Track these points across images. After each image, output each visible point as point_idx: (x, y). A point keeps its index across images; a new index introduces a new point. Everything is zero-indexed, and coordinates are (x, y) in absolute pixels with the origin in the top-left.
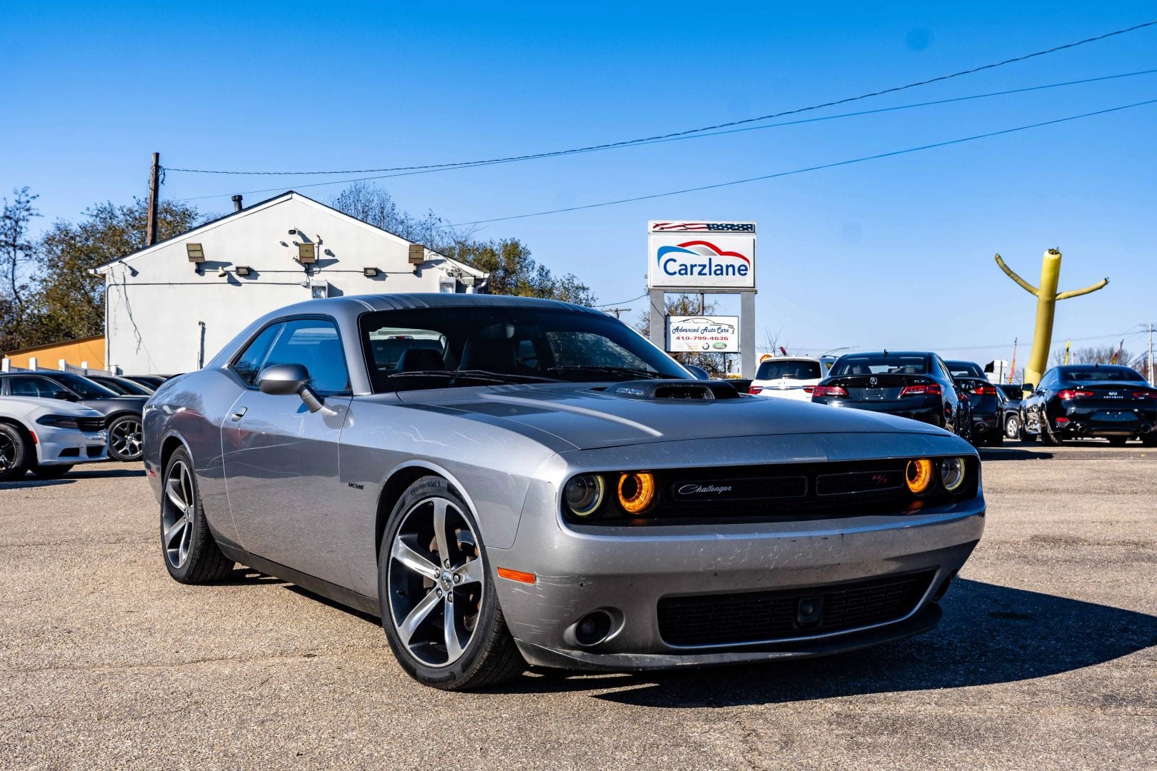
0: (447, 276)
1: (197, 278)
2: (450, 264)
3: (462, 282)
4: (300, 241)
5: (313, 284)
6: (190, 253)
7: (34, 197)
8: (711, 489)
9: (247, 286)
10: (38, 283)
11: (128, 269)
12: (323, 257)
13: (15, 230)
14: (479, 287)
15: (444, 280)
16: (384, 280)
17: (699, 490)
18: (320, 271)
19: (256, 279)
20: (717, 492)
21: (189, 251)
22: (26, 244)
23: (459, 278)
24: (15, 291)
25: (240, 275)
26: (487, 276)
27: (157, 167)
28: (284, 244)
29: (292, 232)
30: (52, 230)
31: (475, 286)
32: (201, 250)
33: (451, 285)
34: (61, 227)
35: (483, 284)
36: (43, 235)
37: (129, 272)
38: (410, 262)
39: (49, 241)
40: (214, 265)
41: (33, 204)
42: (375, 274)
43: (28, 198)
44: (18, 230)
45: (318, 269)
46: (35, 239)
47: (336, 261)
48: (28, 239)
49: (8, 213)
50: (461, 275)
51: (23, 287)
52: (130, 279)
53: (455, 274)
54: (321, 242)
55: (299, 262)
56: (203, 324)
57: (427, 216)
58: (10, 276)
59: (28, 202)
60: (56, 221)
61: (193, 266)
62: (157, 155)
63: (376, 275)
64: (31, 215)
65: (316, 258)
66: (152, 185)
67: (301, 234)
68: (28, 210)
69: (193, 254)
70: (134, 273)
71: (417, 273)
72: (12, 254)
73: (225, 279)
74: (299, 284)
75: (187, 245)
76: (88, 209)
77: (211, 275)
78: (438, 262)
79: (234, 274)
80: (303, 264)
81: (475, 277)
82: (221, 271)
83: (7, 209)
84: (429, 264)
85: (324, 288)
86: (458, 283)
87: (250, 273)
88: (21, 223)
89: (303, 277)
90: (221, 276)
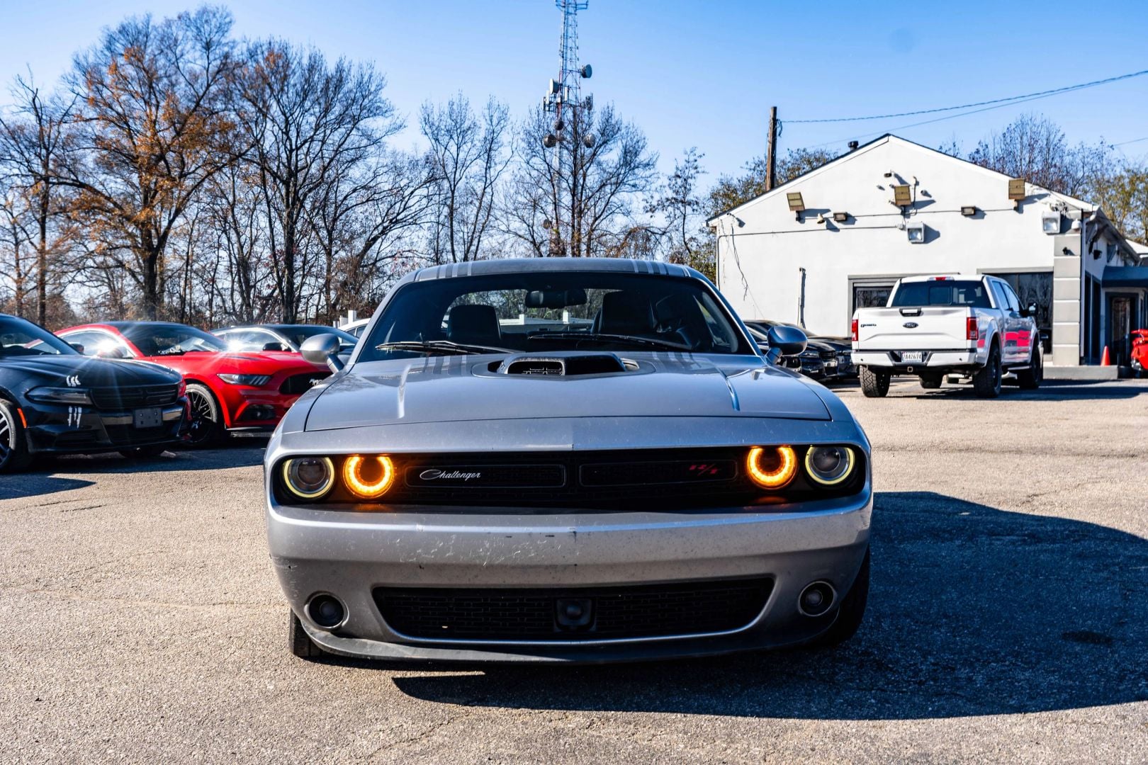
0: (1051, 211)
1: (798, 226)
2: (1055, 198)
3: (1068, 216)
4: (897, 183)
5: (908, 226)
6: (791, 202)
7: (701, 156)
8: (457, 475)
9: (845, 231)
10: (705, 234)
11: (736, 221)
12: (920, 198)
13: (685, 188)
14: (1087, 220)
15: (1047, 216)
16: (983, 218)
17: (443, 475)
18: (916, 213)
19: (854, 223)
20: (463, 479)
21: (789, 200)
22: (694, 199)
23: (1064, 212)
24: (685, 243)
25: (838, 221)
26: (1096, 208)
27: (775, 120)
28: (881, 188)
29: (888, 175)
30: (718, 186)
31: (1082, 221)
32: (801, 199)
33: (1055, 220)
34: (724, 182)
35: (1092, 217)
36: (710, 190)
37: (737, 223)
38: (1010, 198)
39: (714, 196)
40: (813, 213)
41: (699, 163)
42: (973, 213)
43: (695, 157)
44: (688, 187)
45: (915, 211)
46: (703, 195)
47: (933, 202)
48: (696, 194)
49: (679, 173)
50: (1066, 209)
51: (692, 239)
52: (738, 230)
53: (1060, 208)
54: (917, 183)
55: (896, 204)
56: (804, 270)
57: (1098, 144)
58: (681, 229)
59: (696, 161)
60: (720, 177)
61: (794, 214)
62: (775, 109)
63: (975, 214)
64: (698, 172)
65: (912, 200)
66: (770, 139)
67: (896, 176)
68: (696, 168)
69: (793, 203)
70: (741, 224)
71: (1018, 209)
72: (682, 209)
73: (824, 225)
74: (895, 227)
75: (788, 194)
76: (747, 163)
77: (811, 222)
78: (1041, 197)
79: (832, 220)
80: (900, 207)
81: (1082, 210)
82: (819, 218)
83: (677, 168)
84: (1031, 199)
85: (920, 230)
86: (1063, 218)
87: (848, 219)
88: (690, 181)
89: (900, 220)
90: (819, 223)
